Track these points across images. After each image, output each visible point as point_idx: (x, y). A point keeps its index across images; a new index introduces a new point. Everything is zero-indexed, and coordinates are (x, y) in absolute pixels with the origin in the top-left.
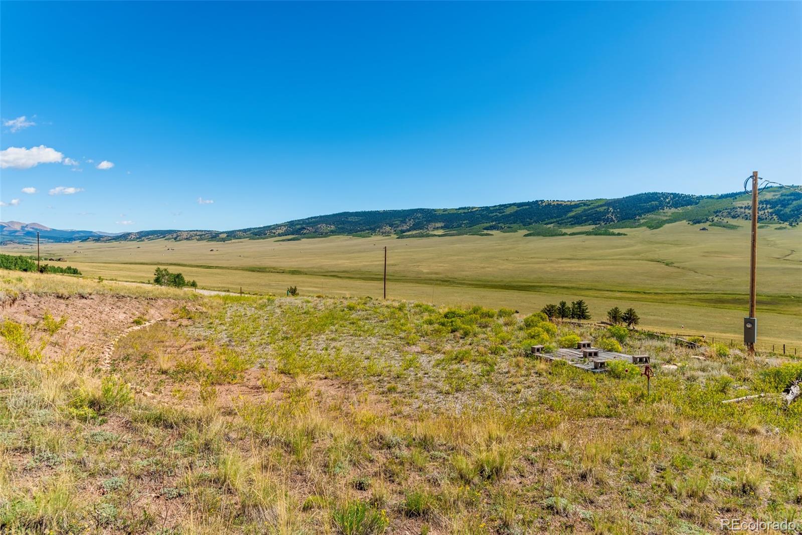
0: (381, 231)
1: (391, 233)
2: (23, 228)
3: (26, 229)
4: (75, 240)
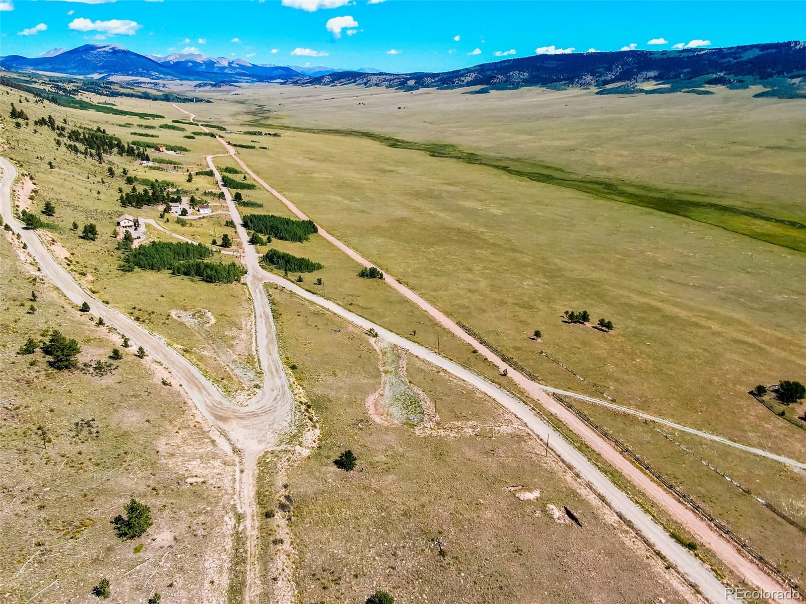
0: (580, 82)
1: (590, 84)
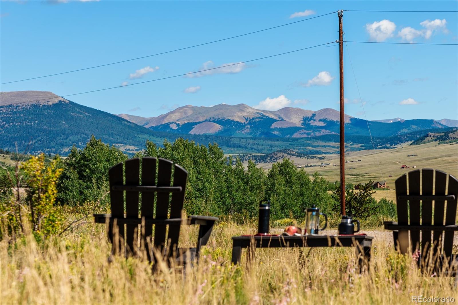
2: (306, 120)
3: (312, 123)
4: (401, 141)
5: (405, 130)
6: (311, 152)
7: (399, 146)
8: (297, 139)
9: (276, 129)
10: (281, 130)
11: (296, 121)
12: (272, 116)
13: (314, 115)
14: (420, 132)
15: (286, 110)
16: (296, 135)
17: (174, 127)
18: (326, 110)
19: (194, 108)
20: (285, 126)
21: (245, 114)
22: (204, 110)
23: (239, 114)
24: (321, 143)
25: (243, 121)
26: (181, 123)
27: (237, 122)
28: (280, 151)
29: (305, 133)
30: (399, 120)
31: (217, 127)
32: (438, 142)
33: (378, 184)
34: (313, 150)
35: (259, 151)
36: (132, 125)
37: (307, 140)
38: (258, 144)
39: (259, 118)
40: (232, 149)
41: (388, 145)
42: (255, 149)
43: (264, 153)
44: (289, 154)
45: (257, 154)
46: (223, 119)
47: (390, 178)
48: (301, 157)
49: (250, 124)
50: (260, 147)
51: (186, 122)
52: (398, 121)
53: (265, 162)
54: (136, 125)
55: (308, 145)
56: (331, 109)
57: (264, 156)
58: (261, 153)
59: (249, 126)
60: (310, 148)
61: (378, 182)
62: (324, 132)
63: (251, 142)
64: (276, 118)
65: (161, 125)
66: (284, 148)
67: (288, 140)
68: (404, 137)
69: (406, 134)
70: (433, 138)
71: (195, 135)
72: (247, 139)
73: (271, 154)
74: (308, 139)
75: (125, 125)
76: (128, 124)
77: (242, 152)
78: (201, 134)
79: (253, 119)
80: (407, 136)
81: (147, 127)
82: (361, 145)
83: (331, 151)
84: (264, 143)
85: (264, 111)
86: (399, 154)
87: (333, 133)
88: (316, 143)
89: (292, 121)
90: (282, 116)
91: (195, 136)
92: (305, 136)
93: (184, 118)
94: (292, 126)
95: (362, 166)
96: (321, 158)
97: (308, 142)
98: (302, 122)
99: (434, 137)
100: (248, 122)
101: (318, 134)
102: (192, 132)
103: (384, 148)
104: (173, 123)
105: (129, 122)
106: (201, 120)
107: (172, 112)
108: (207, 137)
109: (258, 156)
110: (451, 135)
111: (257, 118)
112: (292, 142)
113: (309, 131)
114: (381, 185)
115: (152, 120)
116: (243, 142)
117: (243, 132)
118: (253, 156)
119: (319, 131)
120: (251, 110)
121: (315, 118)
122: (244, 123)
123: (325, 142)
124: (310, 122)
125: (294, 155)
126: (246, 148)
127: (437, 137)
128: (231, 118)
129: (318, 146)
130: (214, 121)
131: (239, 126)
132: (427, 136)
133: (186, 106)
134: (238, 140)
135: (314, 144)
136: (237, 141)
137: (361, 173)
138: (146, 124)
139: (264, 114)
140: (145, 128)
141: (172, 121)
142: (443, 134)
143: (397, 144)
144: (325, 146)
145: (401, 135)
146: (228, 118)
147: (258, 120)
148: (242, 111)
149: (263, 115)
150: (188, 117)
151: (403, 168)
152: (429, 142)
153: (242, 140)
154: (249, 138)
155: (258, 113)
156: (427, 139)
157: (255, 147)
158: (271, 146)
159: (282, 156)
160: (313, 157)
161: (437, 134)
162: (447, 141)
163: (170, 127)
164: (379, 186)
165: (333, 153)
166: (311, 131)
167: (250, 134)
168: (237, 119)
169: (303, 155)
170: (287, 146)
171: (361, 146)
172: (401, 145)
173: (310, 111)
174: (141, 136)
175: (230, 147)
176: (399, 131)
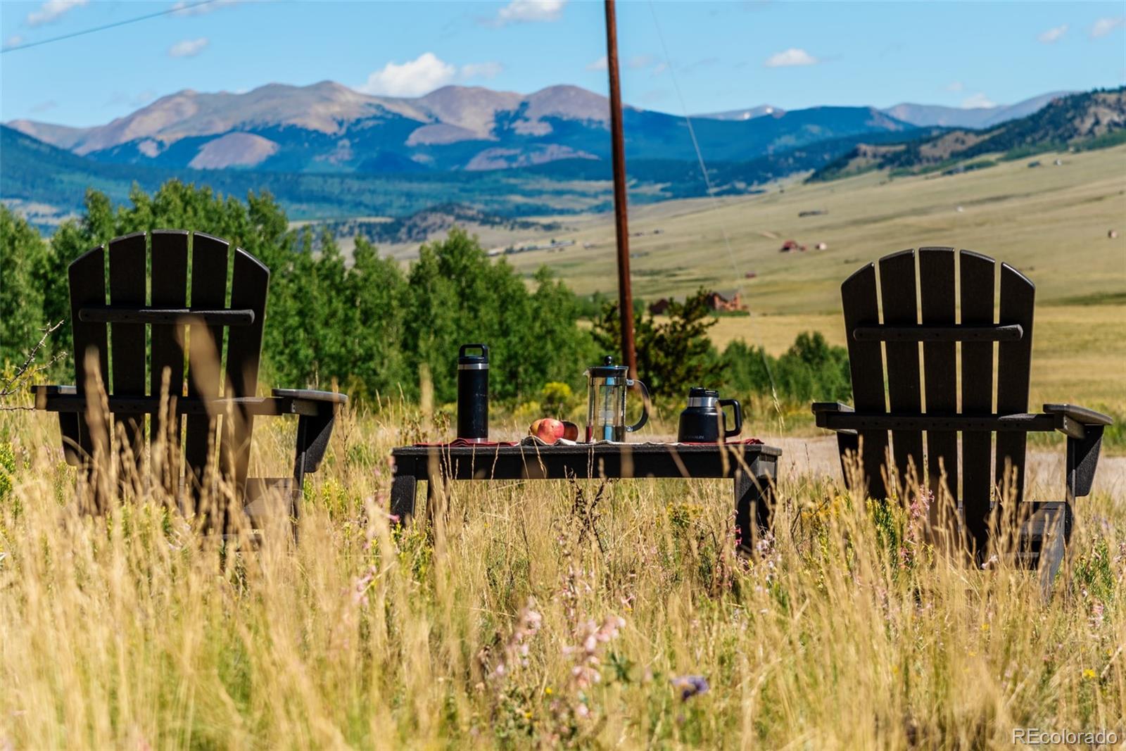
2: (504, 121)
3: (521, 128)
4: (778, 173)
5: (788, 141)
6: (520, 211)
7: (771, 187)
8: (480, 175)
9: (421, 147)
10: (435, 149)
11: (477, 124)
12: (409, 113)
13: (524, 105)
14: (833, 144)
15: (446, 94)
16: (475, 164)
17: (150, 150)
18: (558, 90)
19: (201, 100)
20: (447, 138)
21: (336, 109)
22: (228, 101)
23: (321, 109)
24: (547, 184)
25: (330, 129)
26: (169, 138)
27: (316, 131)
28: (434, 210)
29: (501, 157)
30: (769, 111)
31: (264, 148)
32: (887, 171)
33: (717, 299)
34: (526, 204)
35: (377, 211)
36: (43, 149)
37: (509, 176)
38: (373, 192)
39: (375, 118)
40: (304, 207)
41: (741, 185)
42: (366, 206)
43: (390, 216)
44: (458, 217)
45: (374, 220)
46: (279, 125)
47: (752, 281)
48: (493, 224)
49: (349, 135)
50: (380, 200)
51: (181, 135)
52: (763, 114)
53: (396, 240)
54: (54, 149)
55: (513, 190)
56: (572, 88)
57: (392, 224)
58: (383, 215)
59: (346, 142)
60: (518, 199)
61: (715, 294)
62: (556, 152)
63: (355, 185)
64: (420, 117)
65: (117, 147)
66: (445, 200)
67: (454, 177)
68: (787, 159)
69: (789, 152)
70: (873, 161)
71: (204, 170)
72: (343, 177)
73: (410, 218)
74: (509, 172)
75: (26, 149)
76: (34, 146)
77: (330, 214)
78: (222, 166)
79: (358, 121)
80: (794, 158)
81: (81, 151)
82: (660, 186)
83: (577, 207)
84: (390, 187)
85: (388, 99)
86: (771, 210)
87: (582, 154)
88: (533, 185)
89: (463, 124)
90: (437, 110)
91: (206, 174)
92: (502, 164)
93: (177, 124)
94: (463, 136)
95: (666, 247)
96: (549, 228)
97: (512, 181)
98: (492, 125)
99: (875, 156)
100: (344, 131)
101: (537, 159)
102: (197, 163)
103: (728, 192)
104: (147, 139)
105: (35, 141)
106: (220, 127)
107: (144, 111)
108: (238, 177)
109: (375, 225)
110: (925, 149)
111: (368, 119)
112: (467, 182)
113: (512, 152)
114: (726, 301)
115: (93, 133)
116: (334, 187)
117: (332, 160)
118: (361, 225)
119: (541, 150)
120: (350, 98)
121: (527, 113)
122: (335, 134)
123: (559, 181)
124: (513, 125)
125: (472, 219)
126: (340, 203)
127: (884, 156)
128: (298, 122)
129: (540, 193)
130: (254, 131)
131: (321, 141)
132: (854, 154)
133: (181, 94)
134: (320, 180)
135: (528, 187)
136: (316, 185)
137: (666, 266)
138: (78, 145)
139: (387, 106)
140: (76, 156)
141: (143, 134)
142: (902, 148)
143: (764, 180)
144: (559, 193)
145: (778, 155)
146: (292, 121)
147: (371, 123)
148: (327, 100)
149: (383, 110)
150: (185, 122)
151: (786, 249)
152: (860, 171)
153: (330, 181)
154: (347, 175)
155: (370, 105)
156: (854, 164)
157: (366, 198)
158: (409, 195)
159: (439, 222)
160: (526, 226)
161: (883, 149)
162: (916, 168)
163: (138, 151)
164: (718, 303)
165: (582, 211)
166: (517, 151)
167: (351, 163)
168: (313, 124)
169: (497, 219)
170: (454, 194)
171: (663, 190)
172: (776, 185)
173: (512, 95)
174: (66, 178)
175: (300, 200)
176: (771, 142)
